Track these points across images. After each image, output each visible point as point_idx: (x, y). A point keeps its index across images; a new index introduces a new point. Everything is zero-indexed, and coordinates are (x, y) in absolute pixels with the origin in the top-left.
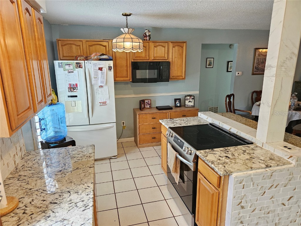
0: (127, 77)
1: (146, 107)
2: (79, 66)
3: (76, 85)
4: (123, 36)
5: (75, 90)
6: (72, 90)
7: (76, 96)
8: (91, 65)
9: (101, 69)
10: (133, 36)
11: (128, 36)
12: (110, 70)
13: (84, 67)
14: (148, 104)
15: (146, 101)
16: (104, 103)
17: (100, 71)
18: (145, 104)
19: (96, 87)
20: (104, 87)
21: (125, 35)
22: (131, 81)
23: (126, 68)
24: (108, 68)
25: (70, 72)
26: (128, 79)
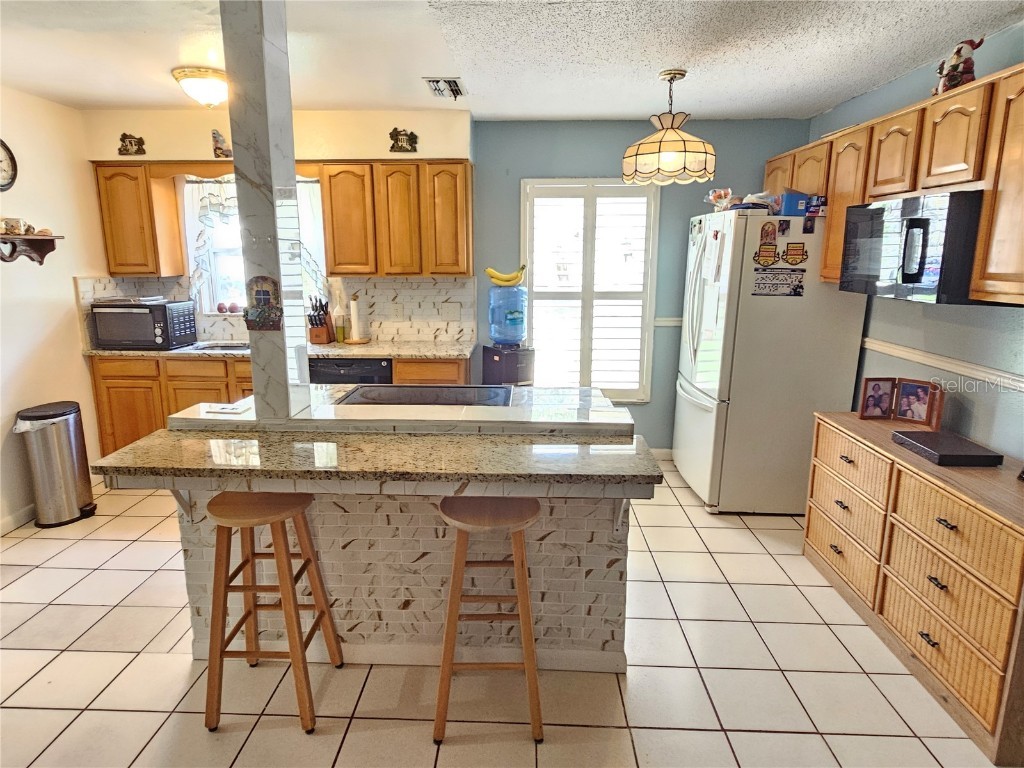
2: (700, 227)
13: (703, 232)
17: (714, 242)
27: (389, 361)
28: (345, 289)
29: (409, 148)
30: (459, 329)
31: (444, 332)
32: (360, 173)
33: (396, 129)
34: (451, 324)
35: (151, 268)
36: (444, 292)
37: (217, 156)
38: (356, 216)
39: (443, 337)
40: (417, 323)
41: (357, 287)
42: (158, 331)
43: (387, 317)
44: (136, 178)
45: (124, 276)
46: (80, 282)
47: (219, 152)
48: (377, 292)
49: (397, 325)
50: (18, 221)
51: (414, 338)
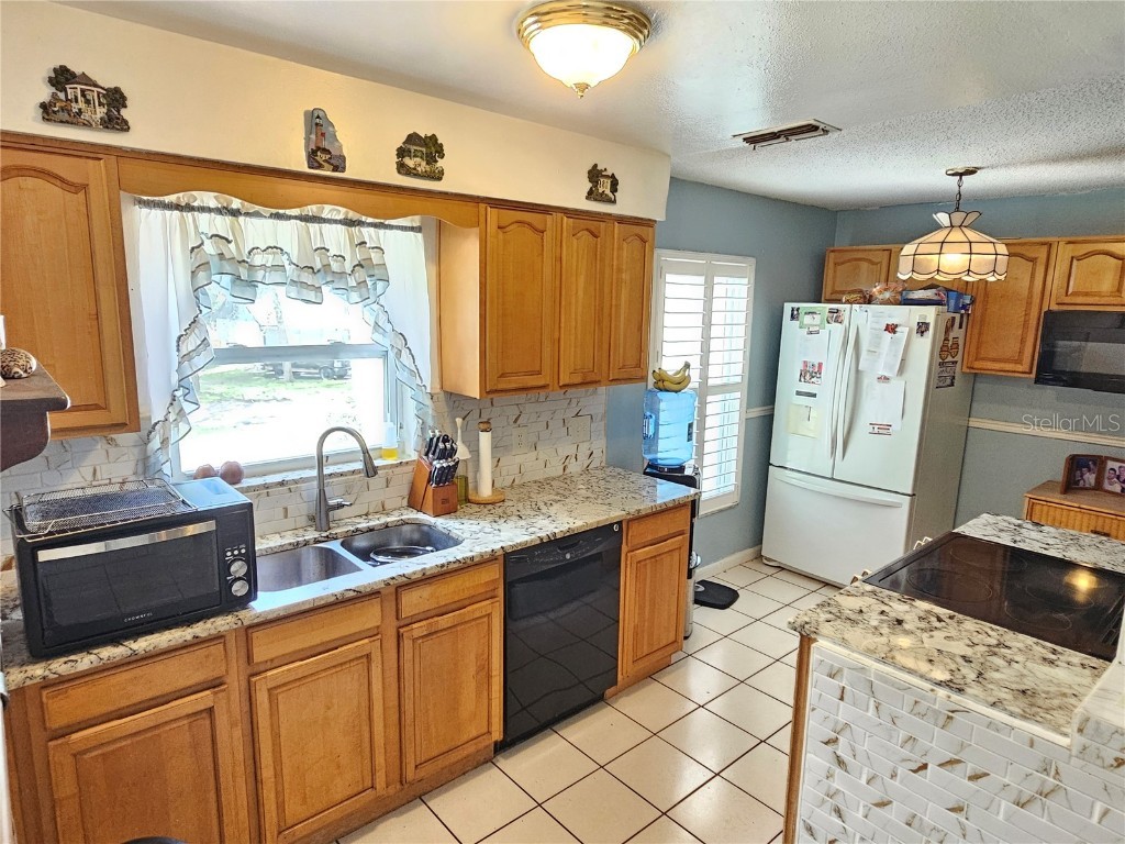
0: (1019, 361)
1: (1107, 486)
2: (835, 316)
3: (820, 365)
4: (939, 236)
5: (813, 380)
6: (808, 377)
7: (814, 395)
8: (866, 319)
9: (891, 329)
10: (972, 235)
11: (956, 235)
12: (922, 332)
13: (846, 322)
14: (1118, 477)
15: (1111, 464)
16: (883, 429)
17: (888, 335)
18: (1107, 475)
19: (868, 381)
20: (893, 381)
21: (946, 231)
22: (1033, 376)
23: (1020, 332)
24: (916, 327)
25: (811, 333)
26: (1020, 370)
27: (620, 524)
29: (612, 197)
30: (589, 453)
31: (573, 459)
32: (540, 227)
33: (596, 166)
34: (580, 445)
35: (116, 415)
36: (574, 401)
39: (572, 466)
40: (544, 452)
42: (237, 567)
43: (506, 449)
44: (85, 187)
47: (321, 157)
49: (519, 459)
51: (538, 475)
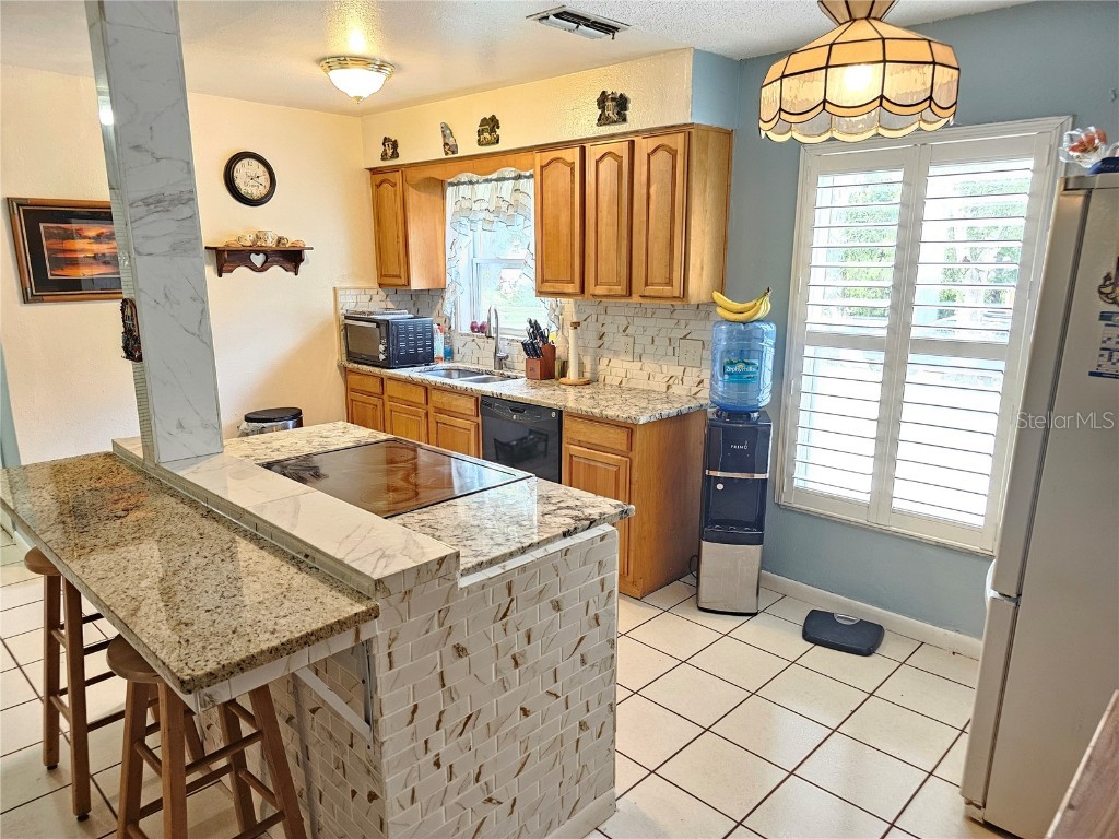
27: (560, 413)
28: (577, 312)
29: (615, 117)
30: (699, 379)
31: (678, 381)
32: (570, 160)
33: (604, 92)
34: (688, 370)
35: (403, 281)
36: (683, 323)
37: (447, 154)
38: (564, 217)
39: (677, 389)
40: (649, 366)
41: (589, 312)
42: (382, 348)
43: (616, 353)
44: (395, 185)
45: (398, 288)
46: (340, 292)
47: (446, 148)
48: (609, 319)
49: (627, 365)
50: (265, 233)
51: (643, 385)
